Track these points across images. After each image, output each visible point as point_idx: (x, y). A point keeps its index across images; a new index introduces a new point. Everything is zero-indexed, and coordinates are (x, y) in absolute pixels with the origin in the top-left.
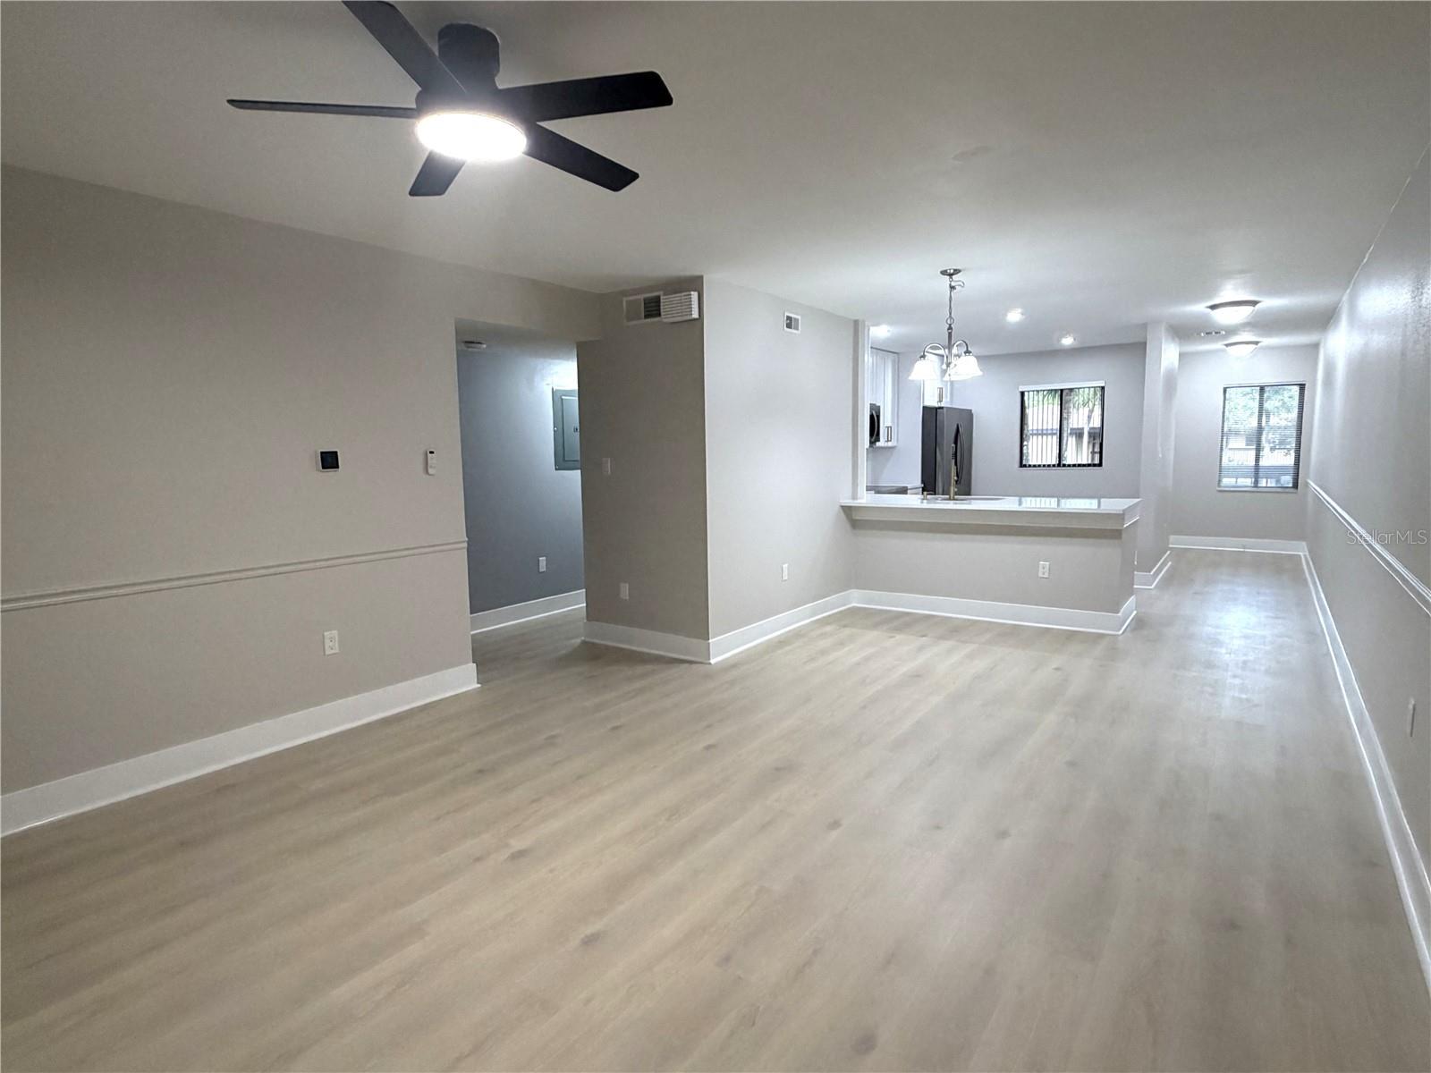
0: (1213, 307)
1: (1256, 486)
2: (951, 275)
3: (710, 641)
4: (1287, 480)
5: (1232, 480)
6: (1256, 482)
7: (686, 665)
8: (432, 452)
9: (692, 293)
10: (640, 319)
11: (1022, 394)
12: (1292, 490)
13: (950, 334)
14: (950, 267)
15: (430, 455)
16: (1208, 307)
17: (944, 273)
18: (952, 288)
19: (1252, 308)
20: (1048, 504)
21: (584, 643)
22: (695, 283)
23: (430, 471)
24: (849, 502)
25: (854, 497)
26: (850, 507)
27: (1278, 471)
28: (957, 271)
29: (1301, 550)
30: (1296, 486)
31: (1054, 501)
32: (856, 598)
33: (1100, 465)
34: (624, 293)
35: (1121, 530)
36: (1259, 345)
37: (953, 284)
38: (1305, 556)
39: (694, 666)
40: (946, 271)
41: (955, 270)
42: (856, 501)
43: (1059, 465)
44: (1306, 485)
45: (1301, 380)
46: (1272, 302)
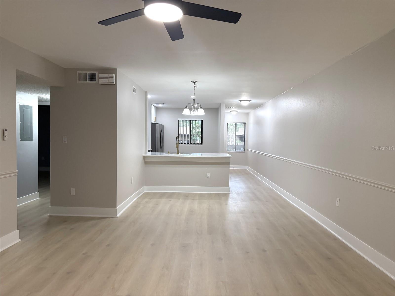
0: (240, 101)
2: (194, 82)
3: (117, 208)
4: (242, 149)
5: (230, 149)
6: (236, 150)
7: (108, 219)
8: (6, 130)
9: (114, 75)
10: (86, 81)
11: (179, 121)
12: (244, 152)
13: (194, 101)
14: (194, 80)
15: (5, 131)
17: (192, 82)
18: (195, 87)
20: (199, 155)
21: (50, 216)
22: (113, 71)
23: (5, 139)
24: (144, 155)
25: (146, 153)
26: (144, 156)
27: (240, 147)
28: (196, 82)
30: (244, 150)
31: (189, 155)
32: (146, 189)
33: (202, 143)
34: (79, 70)
36: (238, 112)
37: (195, 86)
39: (111, 219)
40: (193, 81)
41: (195, 81)
42: (146, 155)
43: (190, 144)
44: (247, 150)
45: (244, 122)
46: (254, 101)
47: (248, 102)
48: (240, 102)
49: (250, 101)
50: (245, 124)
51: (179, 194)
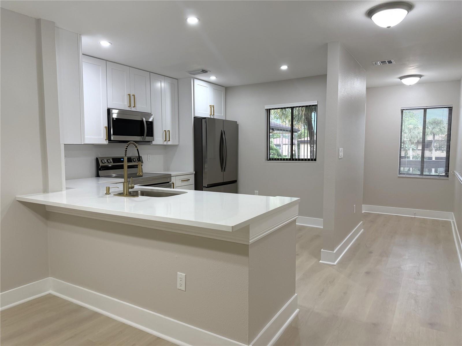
1: (422, 174)
4: (441, 170)
5: (406, 169)
6: (422, 171)
12: (446, 178)
29: (451, 218)
30: (447, 175)
33: (315, 159)
35: (248, 245)
38: (453, 222)
45: (450, 105)
50: (450, 109)
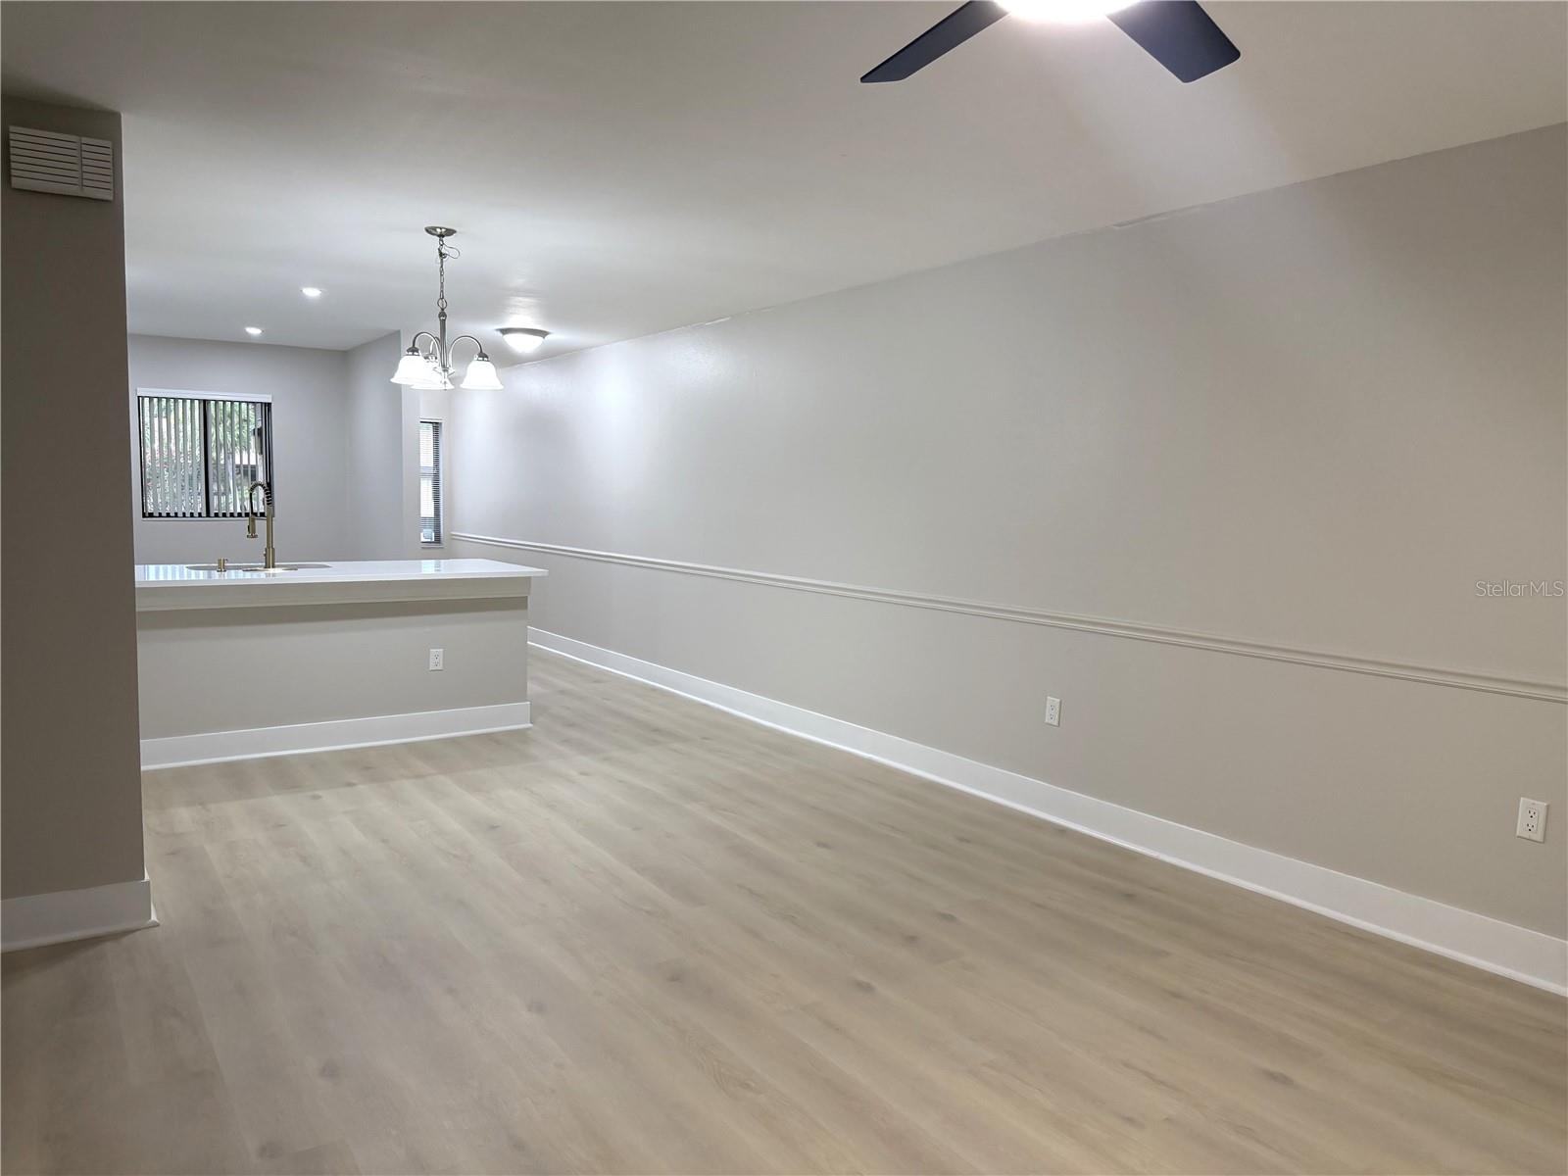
0: (505, 331)
3: (146, 879)
11: (140, 400)
14: (442, 224)
16: (497, 330)
17: (430, 231)
18: (442, 255)
19: (541, 338)
28: (450, 232)
30: (438, 540)
37: (443, 250)
40: (435, 229)
41: (447, 230)
43: (208, 515)
44: (453, 538)
45: (435, 418)
46: (558, 337)
47: (538, 340)
48: (499, 334)
49: (543, 334)
50: (436, 426)
51: (314, 762)
